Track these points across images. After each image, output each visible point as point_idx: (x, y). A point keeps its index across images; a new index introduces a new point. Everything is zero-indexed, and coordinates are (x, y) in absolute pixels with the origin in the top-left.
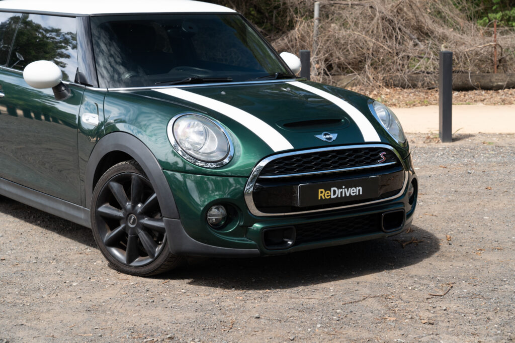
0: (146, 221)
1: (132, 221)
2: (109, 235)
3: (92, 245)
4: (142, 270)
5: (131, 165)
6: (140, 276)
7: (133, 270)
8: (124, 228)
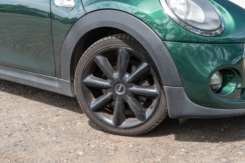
0: (134, 88)
1: (119, 89)
2: (94, 102)
3: (59, 106)
4: (132, 131)
5: (118, 40)
6: (129, 136)
7: (122, 131)
8: (112, 96)
